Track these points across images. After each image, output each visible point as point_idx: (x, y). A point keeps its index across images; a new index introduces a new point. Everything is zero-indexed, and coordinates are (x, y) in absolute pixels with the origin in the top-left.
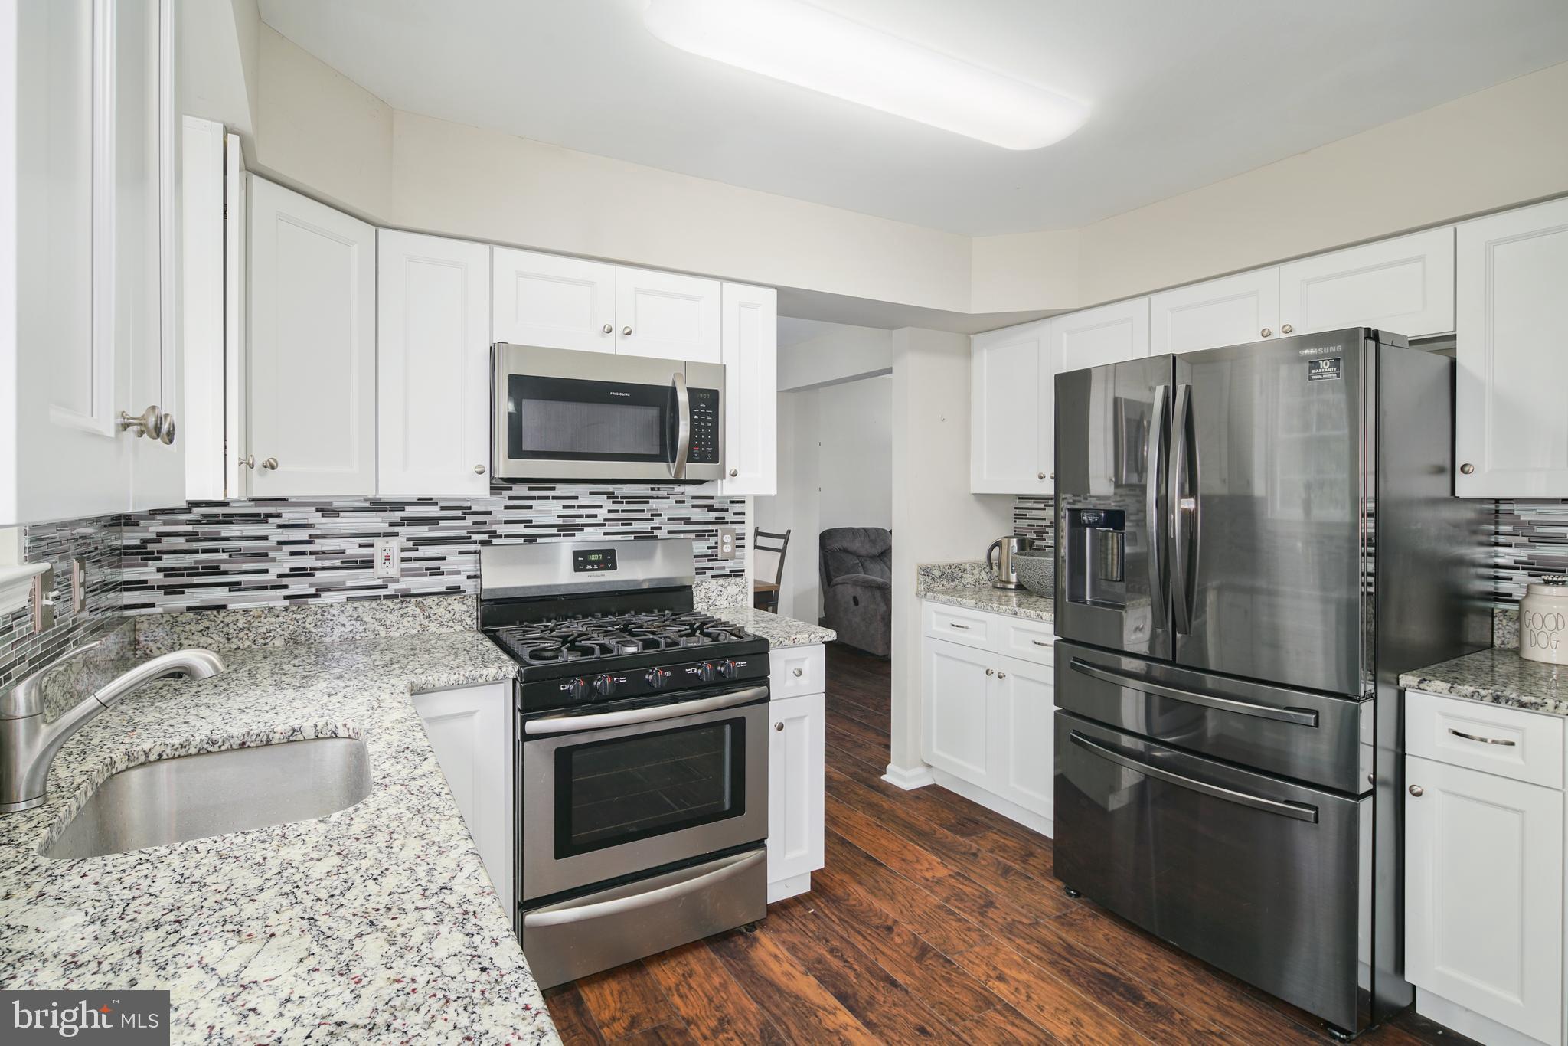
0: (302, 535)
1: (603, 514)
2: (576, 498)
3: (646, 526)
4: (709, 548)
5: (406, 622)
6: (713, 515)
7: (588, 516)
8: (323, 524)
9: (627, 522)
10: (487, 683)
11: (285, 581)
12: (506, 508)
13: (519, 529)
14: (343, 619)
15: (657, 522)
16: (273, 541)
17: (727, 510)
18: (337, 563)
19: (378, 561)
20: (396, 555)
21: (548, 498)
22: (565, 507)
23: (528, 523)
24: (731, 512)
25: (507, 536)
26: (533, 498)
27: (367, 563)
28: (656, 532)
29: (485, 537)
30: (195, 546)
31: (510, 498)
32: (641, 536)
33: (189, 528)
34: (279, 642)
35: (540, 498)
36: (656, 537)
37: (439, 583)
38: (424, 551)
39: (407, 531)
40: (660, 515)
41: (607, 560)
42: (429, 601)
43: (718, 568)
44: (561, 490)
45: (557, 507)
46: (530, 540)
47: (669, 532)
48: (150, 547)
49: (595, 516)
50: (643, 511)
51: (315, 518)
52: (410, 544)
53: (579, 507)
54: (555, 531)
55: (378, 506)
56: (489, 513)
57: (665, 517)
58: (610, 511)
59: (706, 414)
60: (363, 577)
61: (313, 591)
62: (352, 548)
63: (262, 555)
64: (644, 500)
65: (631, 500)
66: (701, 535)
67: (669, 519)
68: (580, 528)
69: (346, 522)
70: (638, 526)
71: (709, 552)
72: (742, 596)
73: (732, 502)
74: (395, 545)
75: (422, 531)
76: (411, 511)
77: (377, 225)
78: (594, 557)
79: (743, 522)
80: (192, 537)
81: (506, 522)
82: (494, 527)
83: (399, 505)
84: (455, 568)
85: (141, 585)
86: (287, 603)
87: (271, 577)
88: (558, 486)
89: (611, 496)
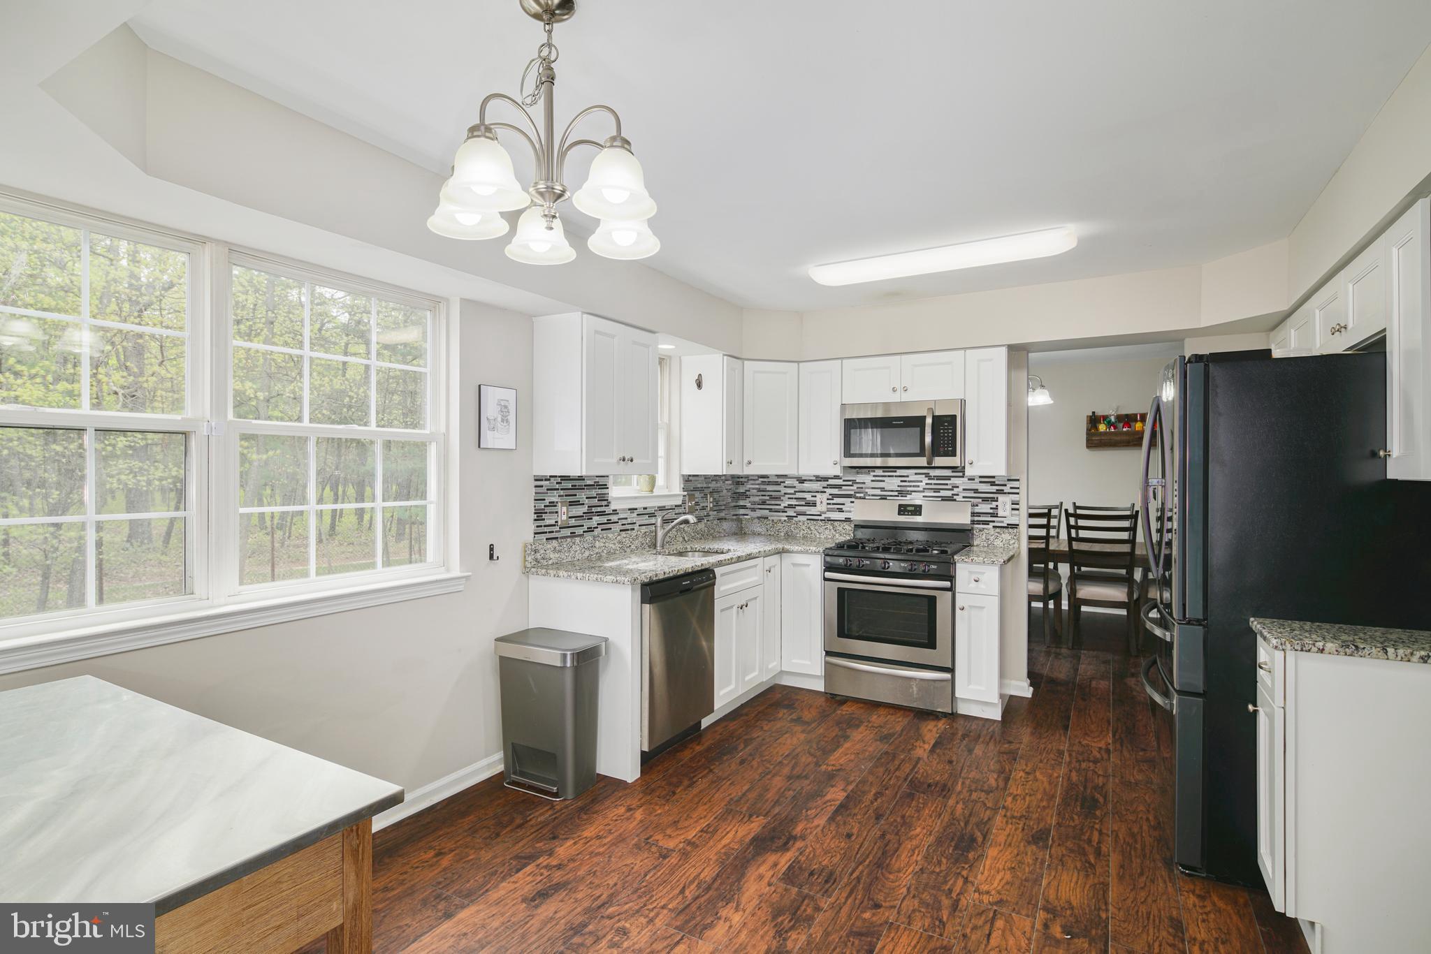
0: (792, 491)
1: (922, 485)
2: (908, 476)
3: (949, 493)
4: (991, 508)
5: (827, 532)
6: (994, 489)
7: (914, 486)
8: (799, 486)
9: (937, 490)
10: (812, 553)
11: (786, 509)
12: (872, 481)
13: (878, 492)
14: (804, 528)
15: (956, 490)
16: (783, 492)
17: (1005, 485)
18: (803, 503)
19: (818, 504)
20: (825, 502)
21: (892, 476)
22: (902, 481)
23: (882, 489)
24: (1009, 486)
25: (873, 495)
26: (885, 476)
27: (814, 505)
28: (955, 497)
29: (862, 495)
30: (760, 493)
31: (874, 476)
32: (944, 499)
33: (757, 486)
34: (782, 534)
35: (889, 476)
36: (955, 500)
37: (842, 516)
38: (836, 500)
39: (829, 491)
40: (958, 487)
41: (917, 510)
42: (836, 523)
43: (998, 522)
44: (899, 472)
45: (897, 481)
46: (883, 498)
47: (964, 497)
48: (748, 493)
49: (918, 486)
50: (947, 484)
51: (796, 483)
52: (830, 497)
53: (909, 482)
54: (896, 493)
55: (819, 479)
56: (864, 483)
57: (960, 489)
58: (927, 484)
59: (948, 429)
60: (812, 510)
61: (795, 515)
62: (808, 496)
63: (778, 498)
64: (948, 478)
65: (939, 478)
66: (985, 500)
67: (964, 490)
68: (910, 493)
69: (806, 486)
70: (943, 493)
71: (991, 511)
72: (1013, 541)
73: (1009, 480)
74: (825, 496)
75: (836, 491)
76: (831, 482)
77: (798, 362)
78: (909, 508)
79: (1018, 494)
80: (759, 490)
81: (873, 488)
82: (867, 490)
83: (826, 479)
84: (848, 509)
85: (744, 507)
86: (786, 518)
87: (782, 507)
88: (898, 471)
89: (927, 475)
